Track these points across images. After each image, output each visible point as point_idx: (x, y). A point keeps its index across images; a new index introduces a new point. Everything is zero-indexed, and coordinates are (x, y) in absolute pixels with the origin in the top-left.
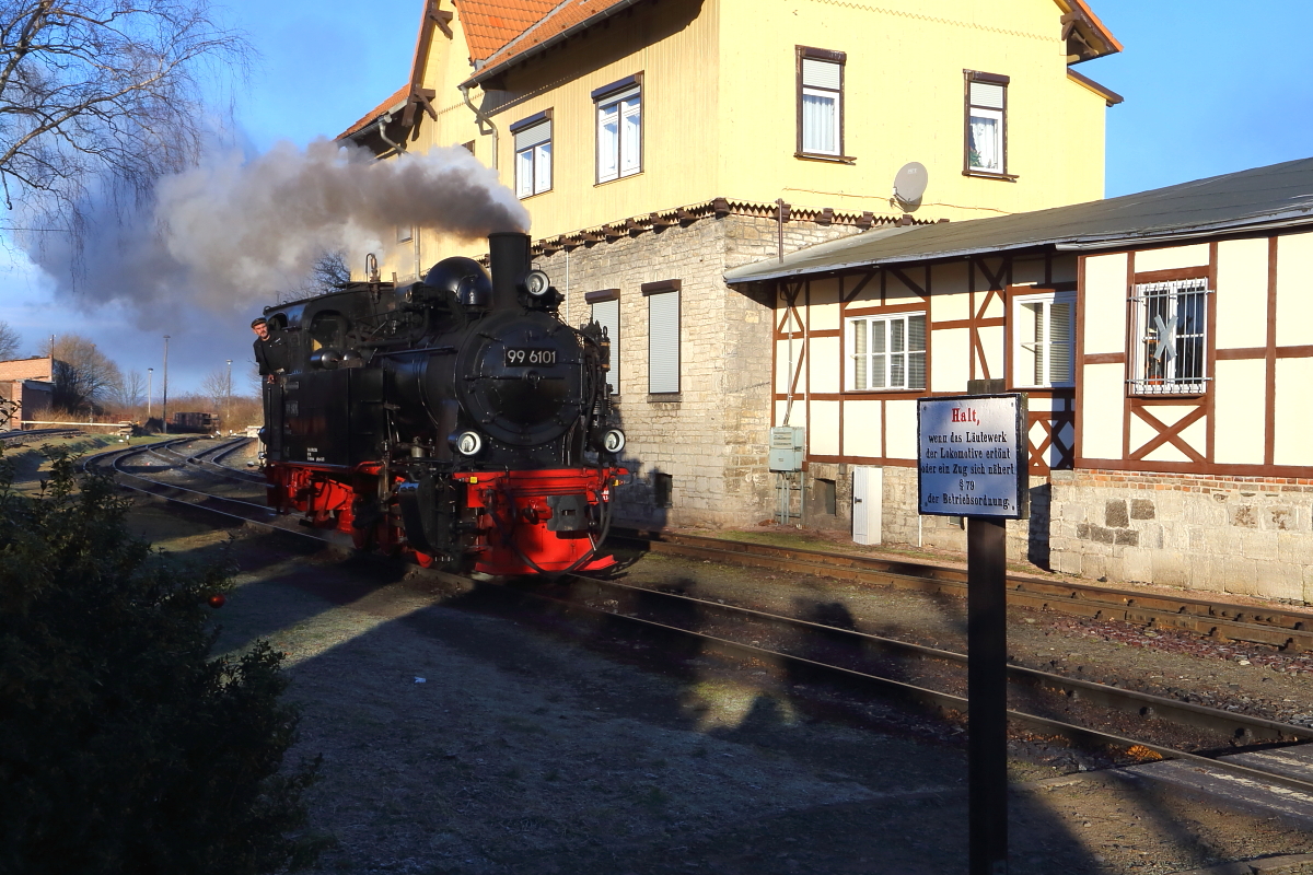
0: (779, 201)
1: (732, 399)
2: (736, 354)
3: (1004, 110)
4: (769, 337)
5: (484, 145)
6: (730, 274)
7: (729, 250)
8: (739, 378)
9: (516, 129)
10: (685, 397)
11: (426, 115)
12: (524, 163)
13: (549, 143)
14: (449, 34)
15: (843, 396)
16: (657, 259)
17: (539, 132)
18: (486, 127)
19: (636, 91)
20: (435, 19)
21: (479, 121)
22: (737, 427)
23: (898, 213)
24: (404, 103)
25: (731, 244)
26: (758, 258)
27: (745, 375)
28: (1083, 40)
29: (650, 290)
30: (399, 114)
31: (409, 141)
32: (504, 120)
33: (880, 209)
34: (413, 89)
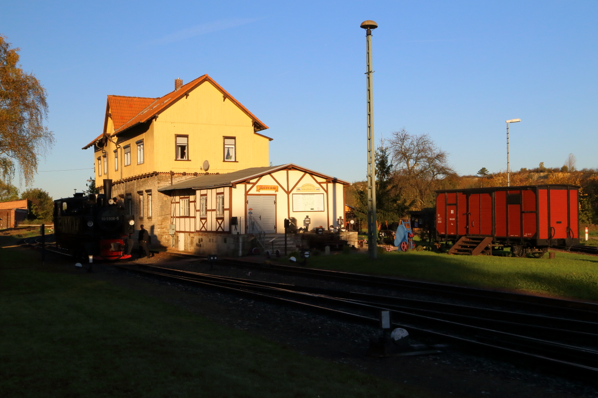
0: (171, 171)
1: (160, 218)
2: (161, 207)
3: (235, 145)
4: (170, 203)
5: (119, 150)
6: (159, 188)
7: (159, 183)
8: (162, 213)
9: (125, 148)
10: (153, 218)
11: (108, 141)
12: (126, 157)
13: (130, 152)
14: (111, 119)
15: (180, 217)
16: (149, 184)
17: (128, 149)
18: (118, 146)
19: (142, 143)
20: (108, 115)
21: (116, 145)
22: (161, 224)
23: (204, 172)
24: (102, 137)
25: (159, 181)
26: (166, 185)
27: (164, 213)
28: (258, 126)
29: (147, 191)
30: (102, 139)
31: (104, 147)
32: (122, 145)
33: (199, 171)
34: (104, 133)
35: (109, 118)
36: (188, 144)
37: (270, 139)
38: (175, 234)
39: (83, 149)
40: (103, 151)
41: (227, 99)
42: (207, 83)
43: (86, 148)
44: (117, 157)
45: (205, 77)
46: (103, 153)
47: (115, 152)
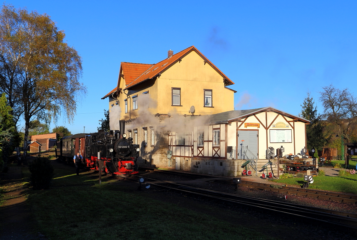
0: (169, 113)
3: (212, 95)
4: (168, 136)
5: (129, 99)
9: (133, 98)
11: (120, 93)
12: (134, 104)
13: (137, 100)
14: (124, 78)
15: (176, 146)
18: (129, 97)
19: (148, 94)
20: (121, 76)
21: (127, 96)
22: (162, 151)
23: (191, 114)
24: (116, 91)
25: (161, 120)
27: (163, 142)
28: (227, 82)
29: (151, 127)
30: (116, 93)
31: (118, 97)
32: (131, 96)
33: (188, 113)
34: (118, 88)
35: (122, 78)
36: (180, 94)
37: (235, 92)
38: (172, 158)
39: (101, 99)
40: (117, 101)
41: (207, 64)
42: (193, 52)
43: (103, 98)
44: (127, 104)
45: (192, 48)
47: (125, 101)
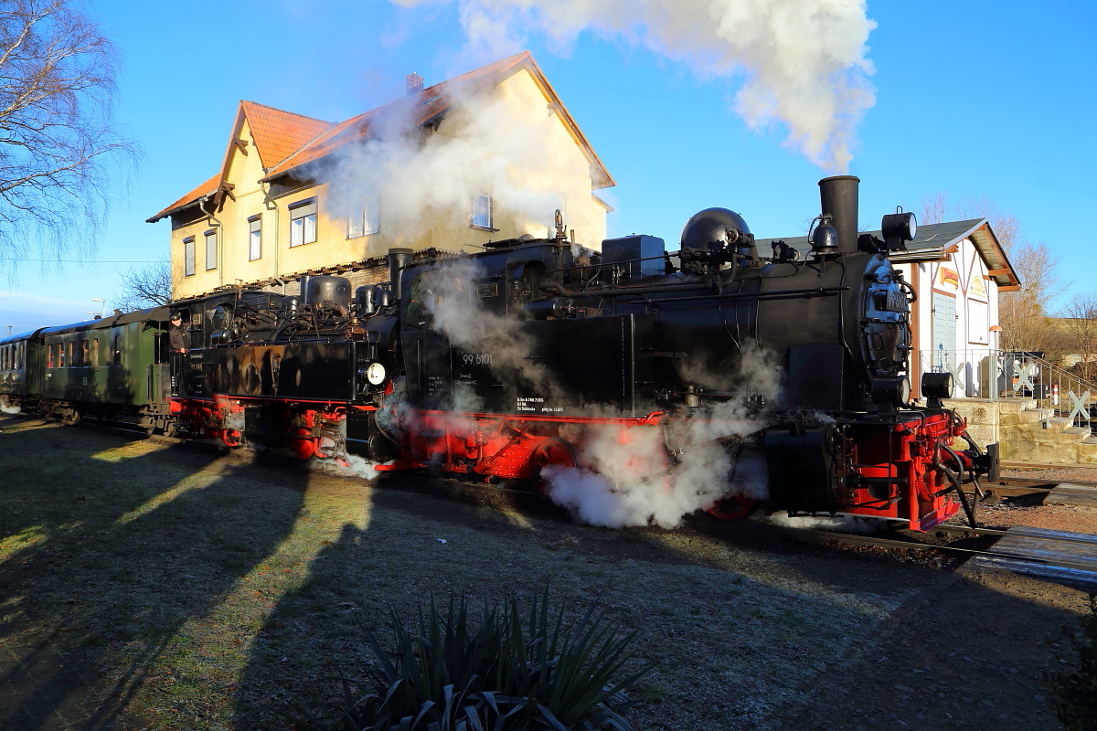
9: (291, 208)
12: (296, 228)
13: (314, 215)
17: (307, 209)
18: (271, 205)
21: (266, 202)
24: (216, 191)
30: (212, 197)
32: (284, 202)
34: (222, 183)
36: (492, 195)
39: (147, 221)
40: (212, 222)
43: (154, 220)
44: (258, 232)
46: (210, 225)
47: (252, 220)
